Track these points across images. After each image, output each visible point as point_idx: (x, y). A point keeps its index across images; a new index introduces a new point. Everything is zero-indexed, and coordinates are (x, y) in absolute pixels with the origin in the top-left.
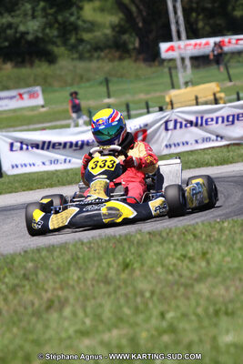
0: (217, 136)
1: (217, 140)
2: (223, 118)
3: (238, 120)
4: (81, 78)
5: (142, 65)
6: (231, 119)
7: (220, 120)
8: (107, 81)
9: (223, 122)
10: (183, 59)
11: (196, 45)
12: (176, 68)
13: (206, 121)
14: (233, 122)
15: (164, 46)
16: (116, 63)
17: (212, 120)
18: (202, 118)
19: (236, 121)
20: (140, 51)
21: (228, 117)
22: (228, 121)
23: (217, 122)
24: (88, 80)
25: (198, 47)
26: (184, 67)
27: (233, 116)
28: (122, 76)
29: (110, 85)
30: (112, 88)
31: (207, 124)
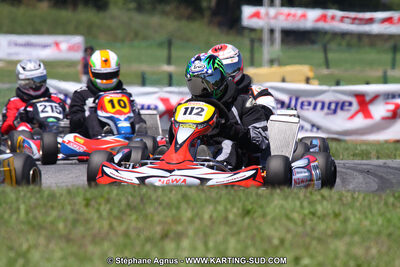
0: (313, 125)
1: (311, 131)
2: (323, 104)
3: (342, 109)
4: (136, 35)
5: (216, 31)
6: (333, 106)
7: (319, 106)
8: (170, 44)
9: (322, 108)
10: (272, 31)
11: (289, 15)
12: (260, 40)
13: (302, 104)
14: (335, 112)
15: (247, 11)
16: (184, 23)
17: (309, 104)
18: (297, 99)
19: (339, 111)
20: (215, 13)
21: (330, 104)
22: (329, 108)
23: (315, 108)
24: (145, 38)
25: (291, 18)
26: (272, 41)
27: (337, 104)
28: (188, 40)
29: (172, 49)
30: (175, 53)
31: (301, 108)
